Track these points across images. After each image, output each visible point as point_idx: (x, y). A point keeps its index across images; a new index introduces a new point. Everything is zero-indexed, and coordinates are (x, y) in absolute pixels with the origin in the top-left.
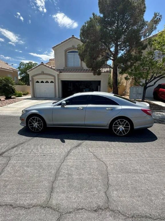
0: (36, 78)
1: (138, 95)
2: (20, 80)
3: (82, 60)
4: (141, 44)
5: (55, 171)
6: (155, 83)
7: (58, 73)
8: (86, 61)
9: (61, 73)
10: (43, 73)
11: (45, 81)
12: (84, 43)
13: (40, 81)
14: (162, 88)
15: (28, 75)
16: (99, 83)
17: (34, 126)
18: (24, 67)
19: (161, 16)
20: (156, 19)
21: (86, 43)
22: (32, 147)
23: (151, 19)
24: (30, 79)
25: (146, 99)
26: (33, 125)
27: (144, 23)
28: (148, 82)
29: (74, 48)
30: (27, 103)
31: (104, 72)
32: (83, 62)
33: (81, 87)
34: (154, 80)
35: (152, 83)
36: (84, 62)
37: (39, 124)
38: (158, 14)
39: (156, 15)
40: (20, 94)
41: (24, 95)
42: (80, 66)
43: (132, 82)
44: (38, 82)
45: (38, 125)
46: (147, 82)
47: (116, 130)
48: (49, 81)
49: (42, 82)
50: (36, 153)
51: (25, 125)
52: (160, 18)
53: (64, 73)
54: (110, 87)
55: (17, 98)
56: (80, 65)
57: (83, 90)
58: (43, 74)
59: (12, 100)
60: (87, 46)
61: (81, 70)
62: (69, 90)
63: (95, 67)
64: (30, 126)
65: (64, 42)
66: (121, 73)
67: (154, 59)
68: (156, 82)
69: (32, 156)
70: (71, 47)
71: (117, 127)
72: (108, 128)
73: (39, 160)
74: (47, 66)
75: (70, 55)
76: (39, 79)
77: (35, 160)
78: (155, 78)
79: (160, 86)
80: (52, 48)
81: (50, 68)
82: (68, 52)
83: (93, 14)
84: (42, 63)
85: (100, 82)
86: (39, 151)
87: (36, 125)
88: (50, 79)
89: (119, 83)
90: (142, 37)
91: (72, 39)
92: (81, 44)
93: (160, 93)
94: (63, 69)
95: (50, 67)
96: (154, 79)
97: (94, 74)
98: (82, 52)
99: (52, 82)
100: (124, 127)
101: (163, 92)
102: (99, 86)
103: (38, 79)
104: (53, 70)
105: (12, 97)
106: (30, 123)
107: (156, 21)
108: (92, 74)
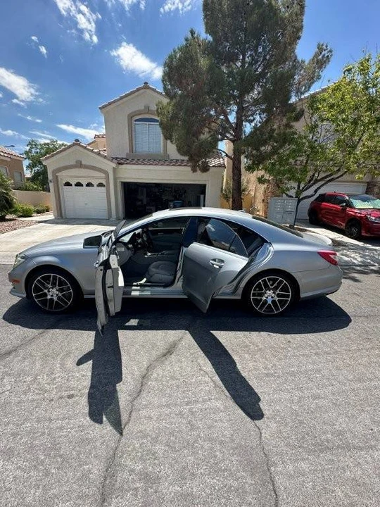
0: (65, 176)
1: (285, 216)
2: (28, 179)
3: (168, 137)
4: (292, 108)
5: (102, 466)
6: (316, 191)
7: (114, 165)
8: (177, 140)
9: (121, 167)
10: (79, 165)
11: (84, 182)
12: (171, 98)
13: (73, 182)
14: (326, 202)
15: (45, 166)
16: (202, 189)
17: (49, 297)
18: (38, 150)
19: (331, 51)
20: (321, 57)
21: (175, 98)
22: (38, 366)
23: (312, 57)
24: (50, 177)
25: (299, 224)
26: (45, 295)
27: (296, 65)
28: (303, 188)
29: (148, 110)
30: (42, 232)
31: (214, 166)
32: (169, 142)
33: (165, 198)
34: (314, 186)
35: (310, 191)
36: (172, 142)
37: (61, 290)
38: (324, 47)
39: (320, 49)
40: (27, 210)
41: (39, 212)
42: (162, 151)
43: (268, 188)
44: (68, 184)
45: (60, 295)
46: (301, 188)
47: (257, 302)
48: (95, 183)
49: (79, 184)
50: (48, 387)
51: (25, 296)
52: (328, 56)
53: (128, 167)
54: (226, 197)
55: (20, 219)
56: (162, 149)
57: (170, 203)
58: (81, 167)
59: (5, 224)
60: (178, 106)
61: (163, 160)
62: (140, 203)
63: (198, 154)
64: (37, 297)
65: (127, 96)
66: (250, 169)
67: (316, 140)
68: (319, 188)
69: (33, 400)
70: (143, 108)
71: (261, 295)
72: (240, 298)
73: (50, 420)
74: (88, 150)
75: (141, 128)
76: (71, 177)
77: (38, 421)
78: (317, 181)
79: (323, 198)
80: (100, 108)
81: (95, 153)
82: (135, 121)
83: (192, 33)
84: (77, 140)
85: (204, 186)
86: (55, 379)
87: (53, 293)
88: (97, 178)
89: (244, 190)
90: (293, 94)
91: (143, 91)
92: (165, 101)
93: (323, 212)
94: (124, 157)
95: (96, 151)
96: (314, 184)
97: (194, 170)
98: (168, 120)
99: (100, 185)
100: (278, 294)
101: (328, 209)
102: (202, 196)
103: (68, 176)
104: (102, 159)
105: (7, 217)
106: (37, 289)
107: (321, 61)
108: (189, 169)
